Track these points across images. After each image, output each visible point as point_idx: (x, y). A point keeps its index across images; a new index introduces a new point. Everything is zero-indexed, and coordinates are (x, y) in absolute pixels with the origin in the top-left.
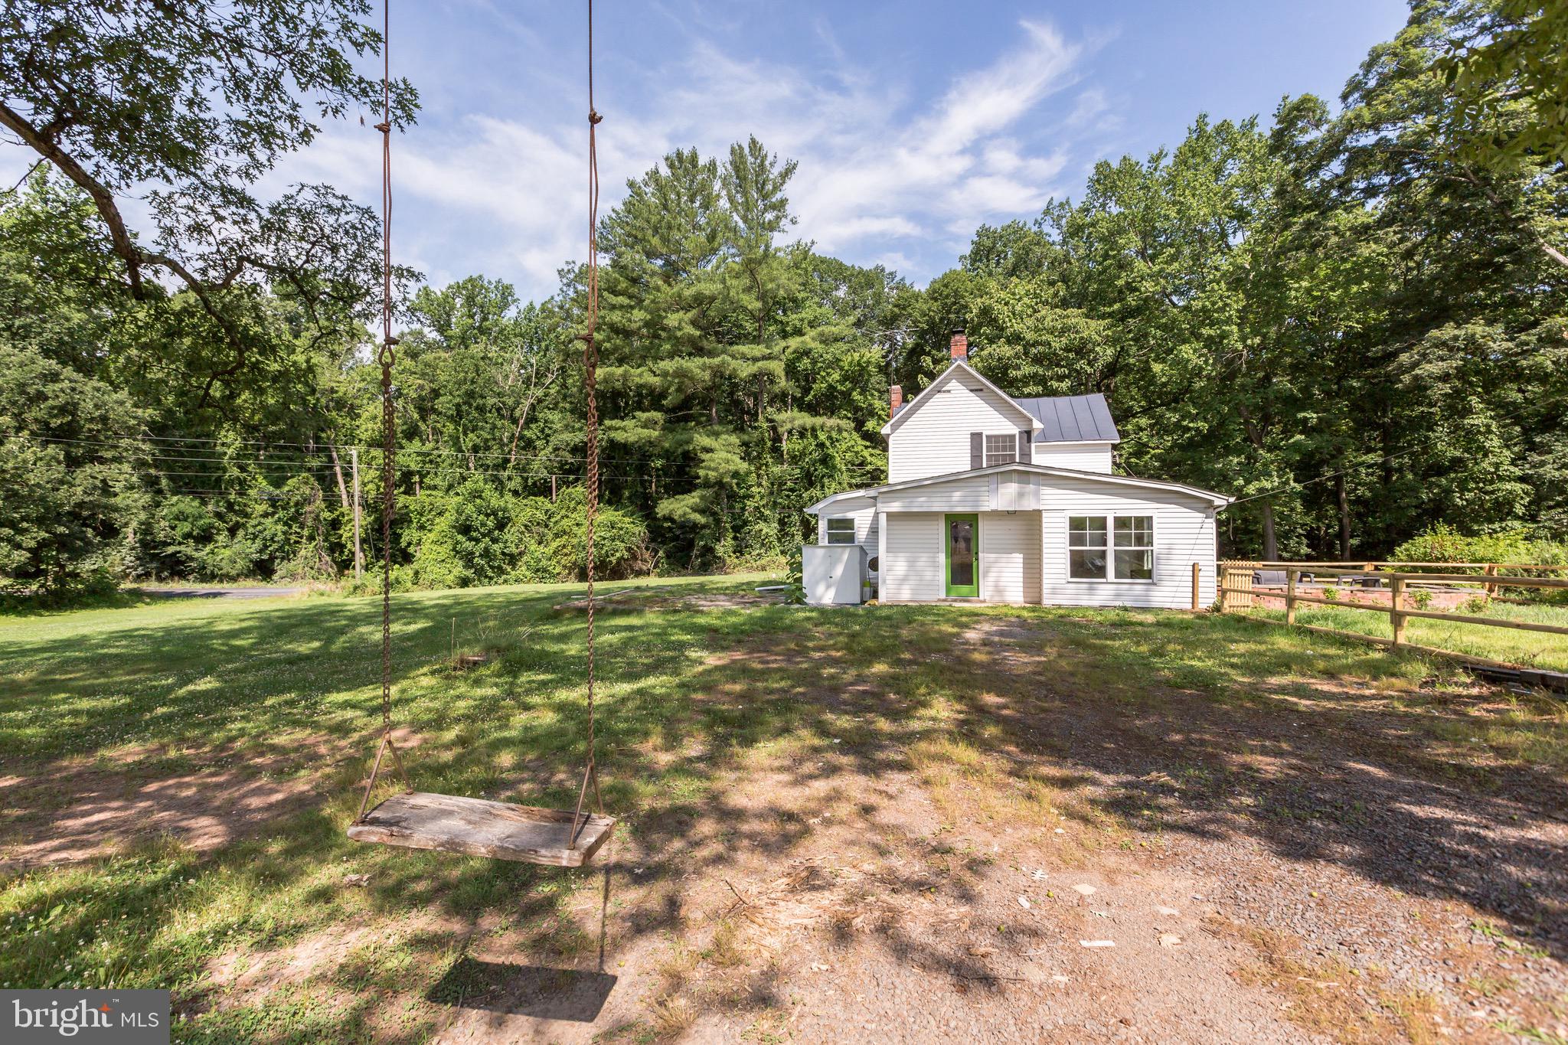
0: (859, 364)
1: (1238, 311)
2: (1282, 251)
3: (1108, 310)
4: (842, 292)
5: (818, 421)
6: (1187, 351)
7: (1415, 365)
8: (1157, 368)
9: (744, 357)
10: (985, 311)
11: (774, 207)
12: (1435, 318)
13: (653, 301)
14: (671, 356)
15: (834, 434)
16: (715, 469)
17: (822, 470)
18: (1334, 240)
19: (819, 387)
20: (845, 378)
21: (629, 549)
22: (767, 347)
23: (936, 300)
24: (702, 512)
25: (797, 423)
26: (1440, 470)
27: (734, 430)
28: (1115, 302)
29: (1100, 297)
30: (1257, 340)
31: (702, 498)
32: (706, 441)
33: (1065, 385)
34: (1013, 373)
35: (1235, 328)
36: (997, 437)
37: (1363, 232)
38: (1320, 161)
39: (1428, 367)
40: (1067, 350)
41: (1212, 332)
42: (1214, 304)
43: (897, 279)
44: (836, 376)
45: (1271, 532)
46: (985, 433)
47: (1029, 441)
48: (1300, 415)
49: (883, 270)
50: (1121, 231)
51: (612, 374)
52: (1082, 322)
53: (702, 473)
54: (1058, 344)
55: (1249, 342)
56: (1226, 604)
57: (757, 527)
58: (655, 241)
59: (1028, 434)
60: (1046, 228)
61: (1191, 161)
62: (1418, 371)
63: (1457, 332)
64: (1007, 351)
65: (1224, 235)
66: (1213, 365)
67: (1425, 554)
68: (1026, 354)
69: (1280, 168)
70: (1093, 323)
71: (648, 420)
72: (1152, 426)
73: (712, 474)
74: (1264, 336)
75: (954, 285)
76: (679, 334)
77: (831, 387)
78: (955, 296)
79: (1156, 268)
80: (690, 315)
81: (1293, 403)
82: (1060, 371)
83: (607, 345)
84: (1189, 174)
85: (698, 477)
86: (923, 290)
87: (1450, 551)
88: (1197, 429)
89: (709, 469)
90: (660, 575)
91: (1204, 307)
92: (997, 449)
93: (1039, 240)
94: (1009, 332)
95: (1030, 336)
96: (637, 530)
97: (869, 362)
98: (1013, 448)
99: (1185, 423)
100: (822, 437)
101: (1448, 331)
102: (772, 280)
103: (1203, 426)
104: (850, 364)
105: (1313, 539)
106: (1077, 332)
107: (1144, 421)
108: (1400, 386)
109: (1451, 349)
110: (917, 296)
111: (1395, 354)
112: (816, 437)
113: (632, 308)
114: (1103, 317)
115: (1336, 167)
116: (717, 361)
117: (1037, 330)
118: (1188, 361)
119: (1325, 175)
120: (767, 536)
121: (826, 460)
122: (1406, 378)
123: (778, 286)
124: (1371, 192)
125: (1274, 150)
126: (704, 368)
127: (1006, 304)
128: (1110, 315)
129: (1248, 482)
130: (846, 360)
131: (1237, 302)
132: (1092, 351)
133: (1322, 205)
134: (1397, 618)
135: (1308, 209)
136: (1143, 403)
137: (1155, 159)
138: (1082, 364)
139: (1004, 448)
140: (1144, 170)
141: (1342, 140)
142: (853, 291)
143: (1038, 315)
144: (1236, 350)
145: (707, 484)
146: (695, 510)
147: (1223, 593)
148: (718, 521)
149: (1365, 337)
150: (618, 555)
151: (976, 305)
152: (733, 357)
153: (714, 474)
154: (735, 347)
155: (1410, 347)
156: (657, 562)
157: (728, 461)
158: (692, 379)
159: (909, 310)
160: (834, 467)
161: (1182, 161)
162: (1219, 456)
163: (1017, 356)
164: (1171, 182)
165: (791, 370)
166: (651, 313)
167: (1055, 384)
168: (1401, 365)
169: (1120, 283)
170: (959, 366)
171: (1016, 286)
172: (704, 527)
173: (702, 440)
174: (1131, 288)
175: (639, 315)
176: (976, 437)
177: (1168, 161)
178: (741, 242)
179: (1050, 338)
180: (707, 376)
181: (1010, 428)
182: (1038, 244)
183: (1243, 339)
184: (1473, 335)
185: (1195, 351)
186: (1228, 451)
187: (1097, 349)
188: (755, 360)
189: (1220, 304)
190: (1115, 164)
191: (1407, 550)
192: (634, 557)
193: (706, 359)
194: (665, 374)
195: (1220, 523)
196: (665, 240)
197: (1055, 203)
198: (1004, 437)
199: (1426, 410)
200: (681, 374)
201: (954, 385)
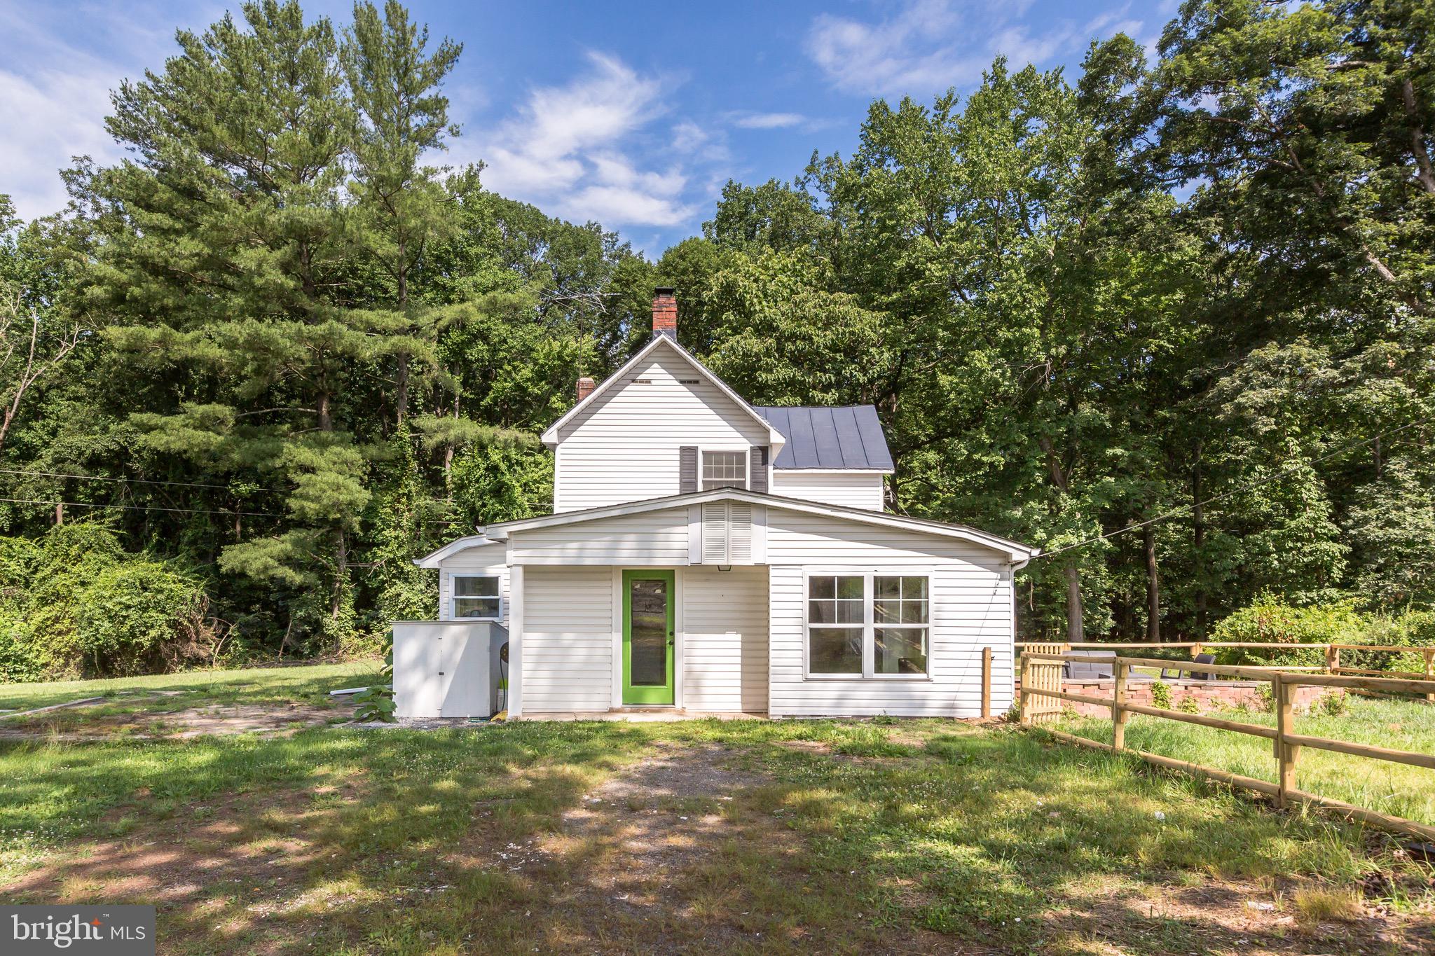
0: (560, 357)
1: (1040, 309)
2: (1090, 237)
3: (885, 299)
4: (541, 254)
5: (487, 432)
6: (980, 359)
7: (1238, 391)
8: (944, 380)
9: (371, 329)
10: (728, 289)
11: (423, 108)
12: (1257, 336)
13: (214, 227)
14: (241, 315)
15: (513, 453)
16: (317, 499)
17: (493, 505)
18: (1150, 226)
19: (503, 386)
20: (540, 376)
21: (173, 624)
22: (408, 316)
23: (668, 275)
24: (298, 566)
25: (452, 434)
26: (1256, 525)
27: (356, 442)
28: (895, 290)
29: (877, 282)
30: (1063, 350)
31: (296, 543)
32: (305, 455)
33: (832, 395)
34: (763, 376)
35: (1036, 332)
36: (719, 454)
37: (1181, 220)
38: (1135, 125)
39: (1251, 393)
40: (834, 348)
41: (1009, 335)
42: (1012, 297)
43: (619, 244)
44: (527, 372)
45: (1076, 600)
46: (701, 448)
47: (765, 461)
48: (1109, 452)
49: (599, 229)
50: (900, 196)
51: (140, 338)
52: (854, 311)
53: (293, 503)
54: (822, 339)
55: (1053, 351)
56: (1028, 712)
57: (393, 591)
58: (221, 131)
59: (763, 452)
60: (812, 190)
61: (987, 116)
62: (1240, 400)
63: (1281, 353)
64: (755, 344)
65: (1024, 215)
66: (1011, 378)
67: (1252, 629)
68: (780, 350)
69: (1091, 131)
70: (867, 315)
71: (205, 417)
72: (942, 464)
73: (311, 507)
74: (1071, 345)
75: (694, 257)
76: (258, 282)
77: (518, 387)
78: (696, 271)
79: (943, 247)
80: (278, 254)
81: (1104, 437)
82: (825, 378)
83: (136, 291)
84: (985, 131)
85: (289, 511)
86: (654, 263)
87: (1279, 627)
88: (991, 464)
89: (306, 497)
90: (230, 665)
91: (1001, 301)
92: (719, 472)
93: (801, 205)
94: (757, 318)
95: (785, 325)
96: (188, 593)
97: (574, 356)
98: (741, 472)
99: (977, 457)
100: (495, 457)
101: (1271, 352)
102: (417, 215)
103: (999, 459)
104: (547, 356)
105: (1121, 610)
106: (847, 325)
107: (932, 456)
108: (1221, 417)
109: (1275, 374)
110: (644, 270)
111: (1211, 380)
112: (486, 457)
113: (178, 233)
114: (879, 308)
115: (1151, 136)
116: (321, 329)
117: (796, 319)
118: (983, 372)
119: (1140, 144)
120: (408, 603)
121: (500, 491)
122: (1228, 407)
123: (425, 224)
124: (1191, 171)
125: (1082, 103)
126: (299, 338)
127: (756, 281)
128: (889, 307)
129: (1051, 536)
130: (542, 350)
131: (1038, 297)
132: (866, 353)
133: (1136, 181)
134: (1285, 748)
135: (1118, 185)
136: (930, 431)
137: (944, 105)
138: (851, 370)
139: (729, 473)
140: (929, 118)
141: (1160, 98)
142: (557, 254)
143: (797, 298)
144: (1037, 362)
145: (302, 523)
146: (286, 560)
147: (1023, 694)
148: (328, 581)
149: (1179, 361)
150: (153, 633)
151: (715, 282)
152: (351, 326)
153: (313, 506)
154: (356, 312)
155: (1230, 372)
156: (226, 646)
157: (338, 487)
158: (278, 354)
159: (634, 287)
160: (512, 502)
161: (976, 111)
162: (1020, 502)
163: (768, 353)
164: (962, 141)
165: (457, 359)
166: (211, 244)
167: (817, 395)
168: (1221, 391)
169: (900, 264)
170: (664, 343)
171: (770, 258)
172: (302, 588)
173: (298, 452)
174: (914, 273)
175: (188, 246)
176: (688, 454)
177: (959, 111)
178: (366, 150)
179: (811, 330)
180: (303, 351)
181: (738, 442)
182: (801, 210)
183: (1046, 346)
184: (1299, 357)
185: (990, 359)
186: (1028, 494)
187: (872, 350)
188: (385, 332)
189: (1020, 299)
190: (895, 111)
191: (1232, 625)
192: (184, 636)
193: (301, 324)
194: (231, 344)
195: (1021, 590)
196: (239, 133)
197: (822, 157)
198: (730, 454)
199: (1233, 457)
200: (258, 346)
201: (655, 371)
